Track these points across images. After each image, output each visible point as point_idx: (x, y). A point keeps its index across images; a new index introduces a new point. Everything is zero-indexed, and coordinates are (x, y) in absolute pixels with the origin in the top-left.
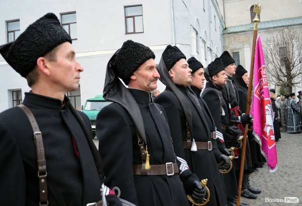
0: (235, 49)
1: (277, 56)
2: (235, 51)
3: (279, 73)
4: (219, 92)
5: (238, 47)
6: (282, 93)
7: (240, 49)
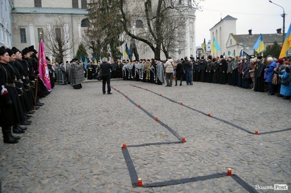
0: (22, 26)
1: (53, 37)
2: (22, 28)
3: (55, 48)
4: (26, 61)
5: (24, 25)
6: (57, 61)
7: (26, 26)
